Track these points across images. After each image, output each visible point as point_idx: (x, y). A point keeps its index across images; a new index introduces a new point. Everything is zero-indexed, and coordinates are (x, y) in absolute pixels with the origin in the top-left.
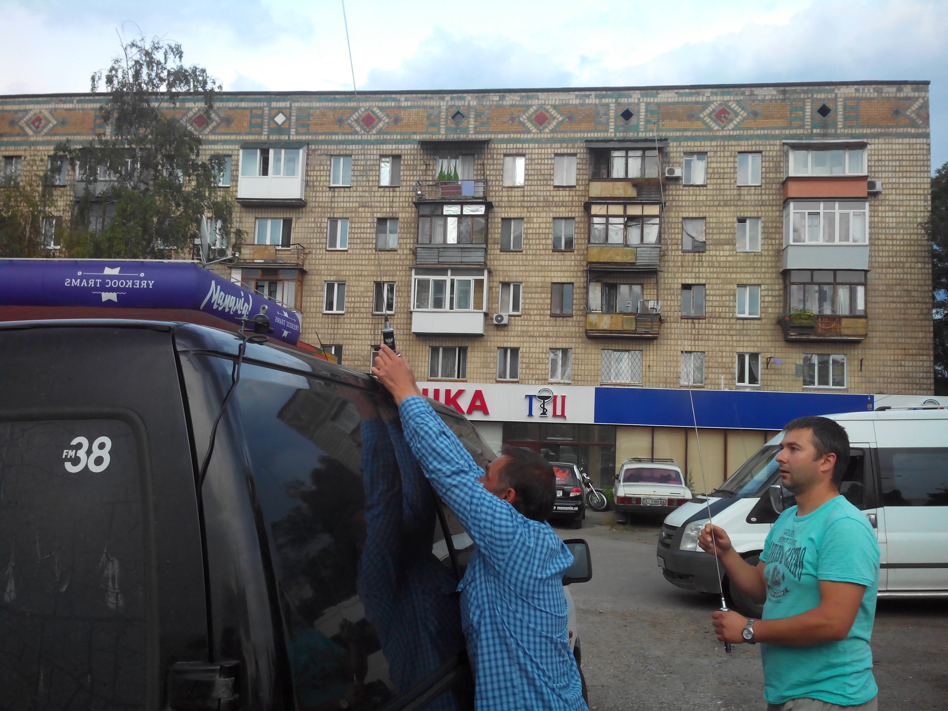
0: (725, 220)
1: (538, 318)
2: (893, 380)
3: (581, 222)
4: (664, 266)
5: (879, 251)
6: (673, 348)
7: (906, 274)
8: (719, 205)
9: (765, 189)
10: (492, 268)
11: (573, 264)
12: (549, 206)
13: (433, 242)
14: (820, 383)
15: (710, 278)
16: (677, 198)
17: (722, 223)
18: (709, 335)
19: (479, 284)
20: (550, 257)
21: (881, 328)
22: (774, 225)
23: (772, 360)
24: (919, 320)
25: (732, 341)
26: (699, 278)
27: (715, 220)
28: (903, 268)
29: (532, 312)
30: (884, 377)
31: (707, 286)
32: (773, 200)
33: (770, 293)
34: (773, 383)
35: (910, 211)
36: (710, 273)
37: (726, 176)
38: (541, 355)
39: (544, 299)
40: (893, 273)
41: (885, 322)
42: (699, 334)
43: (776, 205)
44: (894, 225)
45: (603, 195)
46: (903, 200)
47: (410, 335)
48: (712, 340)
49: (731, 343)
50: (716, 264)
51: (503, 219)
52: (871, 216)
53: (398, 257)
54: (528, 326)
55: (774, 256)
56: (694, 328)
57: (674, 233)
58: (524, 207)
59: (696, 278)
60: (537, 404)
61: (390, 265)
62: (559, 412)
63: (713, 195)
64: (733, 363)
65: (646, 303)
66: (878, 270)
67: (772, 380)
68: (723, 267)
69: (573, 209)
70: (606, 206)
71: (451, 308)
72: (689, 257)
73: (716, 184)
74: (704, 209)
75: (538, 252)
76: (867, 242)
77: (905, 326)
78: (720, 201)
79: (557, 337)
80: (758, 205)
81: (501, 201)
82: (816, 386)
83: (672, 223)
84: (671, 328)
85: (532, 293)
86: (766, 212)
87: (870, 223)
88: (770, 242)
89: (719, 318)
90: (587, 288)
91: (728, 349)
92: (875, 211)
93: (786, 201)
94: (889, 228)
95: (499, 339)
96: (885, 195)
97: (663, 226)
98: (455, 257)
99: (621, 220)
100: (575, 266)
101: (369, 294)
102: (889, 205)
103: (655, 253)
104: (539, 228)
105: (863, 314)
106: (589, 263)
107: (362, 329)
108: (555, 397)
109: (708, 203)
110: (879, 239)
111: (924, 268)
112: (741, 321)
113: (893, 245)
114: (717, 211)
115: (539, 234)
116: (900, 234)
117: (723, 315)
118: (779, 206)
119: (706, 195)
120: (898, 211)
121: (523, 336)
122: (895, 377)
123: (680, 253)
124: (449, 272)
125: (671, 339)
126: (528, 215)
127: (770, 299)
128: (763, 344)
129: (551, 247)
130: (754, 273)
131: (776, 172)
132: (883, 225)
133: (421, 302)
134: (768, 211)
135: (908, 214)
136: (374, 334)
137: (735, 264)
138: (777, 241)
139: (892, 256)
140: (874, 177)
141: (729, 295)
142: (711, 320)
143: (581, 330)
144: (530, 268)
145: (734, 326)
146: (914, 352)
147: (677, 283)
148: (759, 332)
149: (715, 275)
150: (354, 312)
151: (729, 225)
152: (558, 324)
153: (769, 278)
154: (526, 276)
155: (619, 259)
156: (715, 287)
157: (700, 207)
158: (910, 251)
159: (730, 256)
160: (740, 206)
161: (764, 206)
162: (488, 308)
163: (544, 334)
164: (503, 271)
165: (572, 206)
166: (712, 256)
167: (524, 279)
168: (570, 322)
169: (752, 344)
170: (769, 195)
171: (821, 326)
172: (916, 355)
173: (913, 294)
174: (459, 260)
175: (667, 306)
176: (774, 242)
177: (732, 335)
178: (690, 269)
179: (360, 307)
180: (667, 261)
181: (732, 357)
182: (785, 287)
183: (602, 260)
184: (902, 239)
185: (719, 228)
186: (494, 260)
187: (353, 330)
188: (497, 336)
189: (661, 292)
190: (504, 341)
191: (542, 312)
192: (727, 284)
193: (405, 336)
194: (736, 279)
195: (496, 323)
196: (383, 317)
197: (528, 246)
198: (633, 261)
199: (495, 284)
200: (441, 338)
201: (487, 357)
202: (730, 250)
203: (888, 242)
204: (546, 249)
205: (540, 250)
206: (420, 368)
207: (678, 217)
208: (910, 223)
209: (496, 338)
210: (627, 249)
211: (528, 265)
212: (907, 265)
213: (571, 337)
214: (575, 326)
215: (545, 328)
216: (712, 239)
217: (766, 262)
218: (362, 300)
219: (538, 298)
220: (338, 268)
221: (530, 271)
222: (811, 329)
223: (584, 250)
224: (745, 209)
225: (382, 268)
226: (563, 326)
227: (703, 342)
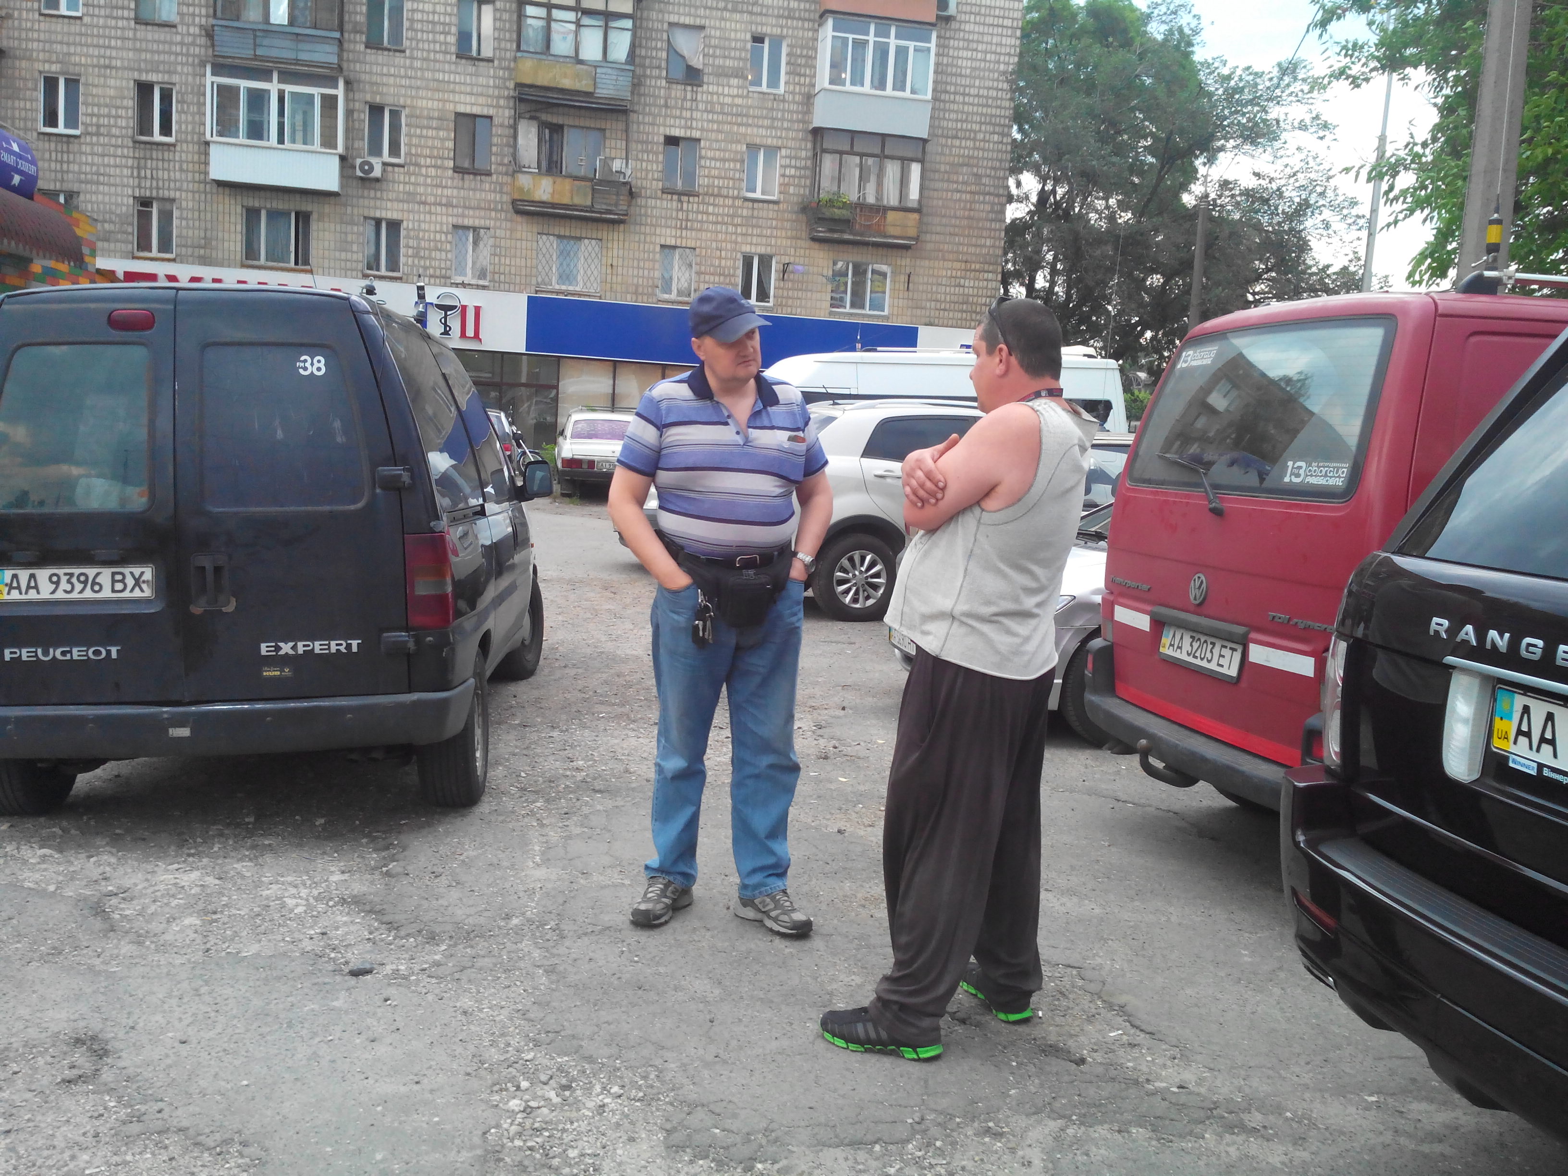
0: (733, 35)
1: (432, 172)
2: (948, 306)
3: (505, 12)
4: (639, 103)
5: (945, 110)
6: (648, 239)
7: (978, 149)
8: (725, 9)
10: (352, 76)
11: (491, 83)
13: (244, 18)
14: (853, 305)
15: (707, 131)
17: (729, 39)
18: (702, 222)
19: (329, 103)
20: (453, 67)
21: (939, 229)
22: (805, 52)
23: (791, 267)
24: (987, 220)
25: (736, 233)
26: (691, 128)
27: (718, 33)
28: (974, 140)
29: (422, 162)
30: (937, 301)
31: (702, 142)
32: (805, 10)
33: (793, 162)
34: (790, 302)
35: (992, 53)
36: (709, 121)
38: (438, 236)
39: (443, 140)
40: (960, 147)
41: (944, 220)
42: (687, 220)
43: (809, 20)
44: (968, 71)
46: (983, 34)
47: (206, 183)
48: (707, 231)
49: (734, 237)
50: (718, 108)
52: (937, 55)
53: (178, 38)
54: (416, 184)
55: (802, 104)
56: (682, 209)
57: (656, 49)
59: (686, 127)
60: (434, 318)
61: (164, 52)
62: (470, 332)
64: (735, 269)
65: (610, 163)
66: (941, 141)
67: (788, 297)
68: (727, 114)
71: (281, 141)
72: (677, 91)
74: (702, 12)
75: (432, 56)
76: (929, 96)
77: (970, 227)
78: (727, 1)
79: (465, 207)
80: (782, 17)
82: (848, 310)
83: (652, 30)
84: (646, 207)
85: (422, 128)
86: (794, 28)
87: (937, 64)
88: (797, 79)
89: (719, 195)
90: (514, 127)
91: (729, 246)
92: (943, 47)
93: (822, 15)
94: (961, 75)
95: (366, 202)
96: (961, 22)
97: (638, 34)
98: (285, 50)
99: (571, 16)
100: (495, 87)
101: (125, 102)
102: (964, 40)
103: (625, 81)
104: (434, 13)
105: (915, 205)
106: (519, 85)
107: (116, 166)
108: (464, 308)
109: (709, 3)
110: (946, 92)
111: (1002, 142)
112: (750, 204)
113: (965, 103)
114: (722, 19)
115: (433, 23)
116: (974, 86)
117: (724, 192)
118: (814, 21)
120: (976, 50)
121: (408, 202)
122: (950, 302)
123: (664, 83)
124: (275, 76)
125: (646, 225)
127: (793, 171)
128: (779, 241)
129: (453, 49)
130: (772, 127)
132: (954, 70)
133: (226, 127)
134: (797, 28)
135: (988, 57)
136: (139, 177)
137: (745, 111)
138: (808, 80)
139: (961, 121)
141: (734, 160)
142: (707, 198)
143: (505, 198)
144: (419, 83)
145: (740, 211)
146: (978, 266)
147: (658, 134)
148: (774, 223)
150: (98, 134)
151: (739, 45)
152: (466, 185)
153: (793, 139)
154: (412, 97)
155: (567, 83)
156: (714, 145)
157: (696, 8)
158: (986, 115)
159: (738, 96)
160: (756, 14)
161: (793, 18)
162: (347, 148)
163: (444, 201)
164: (372, 84)
166: (712, 94)
167: (409, 102)
168: (487, 183)
169: (764, 240)
170: (800, 1)
171: (860, 221)
172: (979, 271)
174: (291, 55)
175: (641, 170)
176: (802, 79)
177: (736, 226)
178: (678, 112)
179: (109, 126)
180: (644, 95)
181: (735, 260)
182: (815, 155)
183: (539, 82)
184: (978, 96)
185: (724, 48)
186: (355, 62)
187: (98, 165)
188: (363, 197)
189: (633, 146)
190: (376, 208)
191: (439, 162)
192: (732, 142)
193: (196, 185)
194: (745, 135)
195: (361, 175)
196: (155, 147)
197: (414, 43)
198: (591, 90)
199: (357, 105)
200: (262, 193)
201: (346, 233)
202: (738, 87)
203: (959, 98)
204: (446, 53)
205: (435, 52)
206: (226, 244)
207: (662, 22)
208: (990, 71)
209: (361, 200)
210: (579, 66)
211: (416, 78)
212: (980, 136)
213: (490, 209)
214: (494, 191)
215: (445, 191)
216: (713, 65)
217: (789, 111)
218: (113, 112)
219: (433, 138)
220: (65, 49)
221: (418, 88)
222: (846, 223)
223: (510, 61)
224: (764, 19)
225: (149, 56)
226: (474, 190)
227: (694, 233)
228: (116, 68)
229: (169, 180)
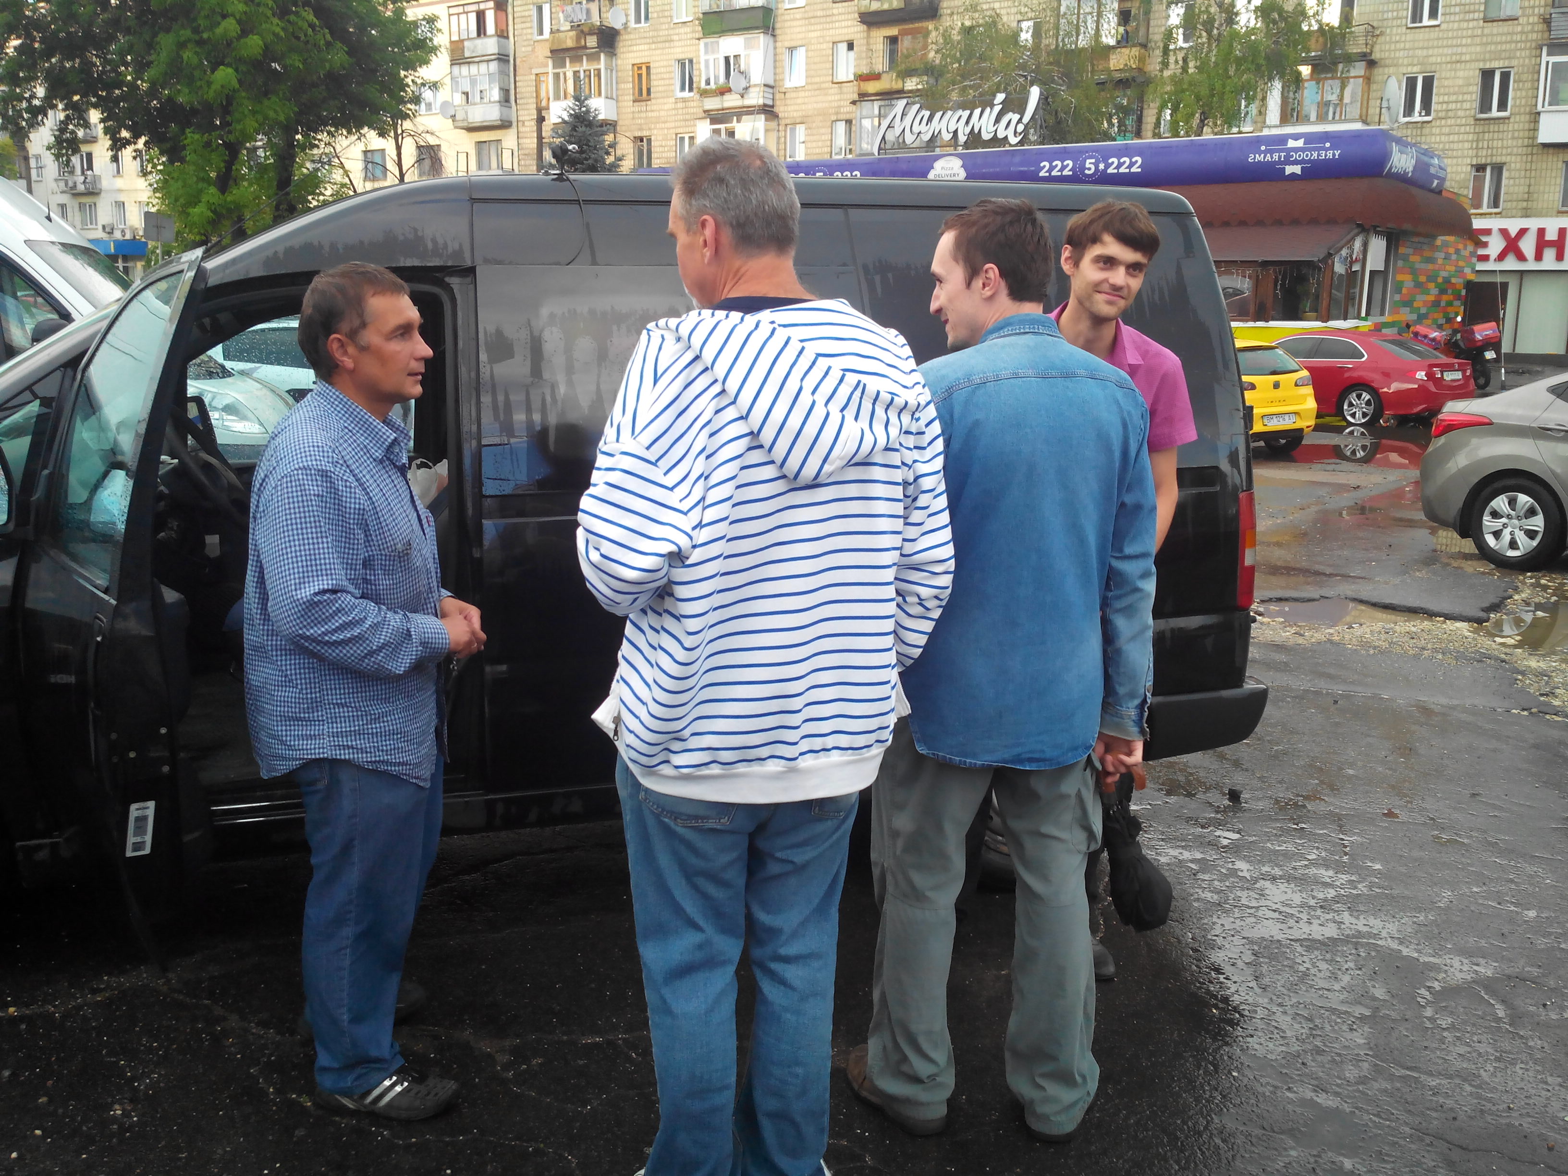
53: (1519, 28)
61: (1506, 42)
101: (1471, 89)
107: (1459, 142)
133: (1556, 97)
136: (1477, 148)
150: (1446, 118)
179: (1456, 110)
187: (1444, 143)
193: (1525, 149)
196: (1492, 122)
206: (1546, 196)
218: (1460, 98)
220: (1425, 53)
225: (1493, 47)
228: (1466, 62)
229: (1502, 147)
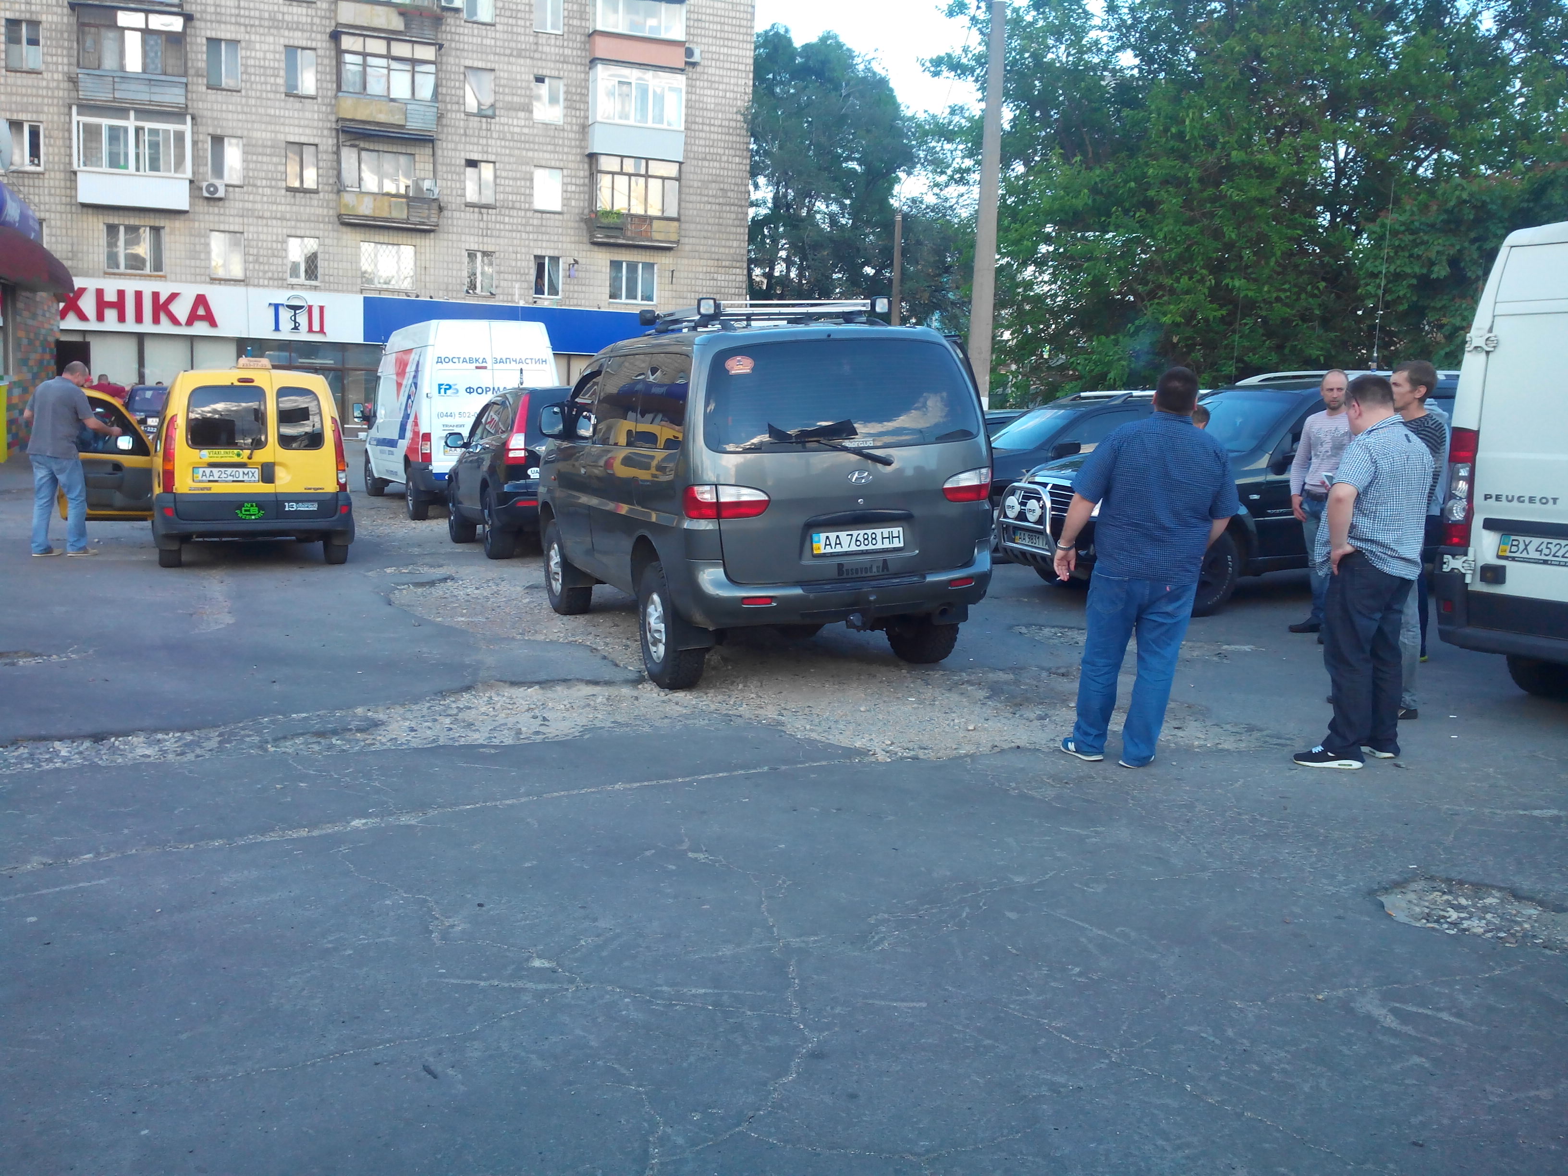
0: (518, 77)
1: (268, 191)
3: (325, 57)
4: (442, 132)
5: (695, 138)
6: (455, 245)
7: (724, 169)
8: (511, 55)
9: (568, 40)
10: (195, 112)
11: (316, 116)
12: (277, 28)
13: (103, 67)
14: (627, 298)
15: (501, 155)
16: (457, 38)
17: (516, 80)
18: (500, 230)
19: (180, 137)
20: (283, 104)
21: (694, 234)
22: (579, 90)
23: (575, 267)
25: (528, 239)
26: (487, 152)
27: (506, 75)
28: (720, 161)
29: (259, 183)
31: (498, 165)
32: (577, 56)
33: (574, 181)
34: (576, 295)
35: (730, 91)
36: (502, 147)
37: (519, 15)
38: (275, 245)
39: (276, 164)
40: (709, 167)
41: (699, 227)
42: (488, 229)
43: (581, 64)
44: (712, 106)
45: (358, 23)
46: (722, 76)
47: (71, 205)
48: (504, 237)
49: (526, 242)
50: (509, 136)
51: (209, 39)
52: (687, 93)
53: (44, 83)
54: (254, 202)
55: (579, 132)
56: (482, 219)
57: (454, 87)
58: (239, 24)
59: (483, 152)
60: (285, 315)
61: (32, 95)
62: (316, 327)
63: (504, 40)
64: (529, 268)
65: (420, 182)
66: (695, 162)
67: (574, 292)
68: (517, 141)
69: (313, 35)
70: (362, 39)
71: (138, 169)
72: (474, 122)
73: (507, 24)
74: (491, 57)
75: (264, 95)
76: (682, 128)
77: (720, 232)
78: (512, 49)
79: (297, 220)
80: (558, 61)
81: (205, 12)
82: (624, 300)
83: (451, 72)
84: (452, 218)
85: (257, 155)
86: (568, 71)
87: (687, 101)
88: (573, 112)
89: (513, 208)
90: (337, 153)
91: (523, 250)
92: (692, 86)
93: (593, 61)
94: (707, 109)
95: (211, 218)
96: (704, 67)
97: (440, 76)
98: (141, 94)
99: (383, 62)
100: (319, 120)
102: (707, 81)
103: (431, 113)
104: (265, 59)
105: (675, 215)
106: (340, 119)
108: (310, 308)
109: (498, 50)
110: (695, 123)
112: (539, 215)
113: (710, 132)
114: (509, 63)
115: (264, 67)
116: (718, 118)
117: (517, 205)
118: (585, 65)
119: (495, 39)
120: (718, 89)
121: (248, 217)
122: (706, 293)
123: (463, 115)
124: (132, 114)
125: (453, 233)
126: (247, 37)
127: (574, 188)
128: (565, 246)
129: (282, 89)
130: (554, 151)
131: (581, 19)
132: (701, 105)
134: (571, 71)
135: (728, 95)
137: (531, 139)
138: (582, 113)
139: (709, 146)
140: (692, 42)
141: (525, 179)
142: (503, 211)
143: (331, 212)
144: (254, 118)
145: (531, 221)
146: (727, 263)
147: (460, 158)
148: (560, 230)
149: (507, 151)
151: (524, 84)
152: (298, 201)
153: (573, 161)
154: (248, 130)
155: (382, 118)
156: (507, 167)
157: (487, 54)
158: (728, 142)
159: (525, 126)
160: (537, 59)
161: (568, 63)
162: (194, 173)
163: (279, 215)
164: (214, 119)
165: (312, 31)
166: (503, 124)
167: (245, 133)
168: (315, 200)
169: (552, 245)
170: (573, 49)
171: (631, 230)
172: (730, 267)
173: (729, 194)
174: (146, 97)
175: (447, 188)
176: (578, 113)
177: (528, 233)
178: (476, 140)
180: (446, 126)
181: (529, 261)
182: (592, 175)
183: (358, 117)
184: (720, 126)
185: (513, 88)
186: (198, 101)
188: (208, 213)
189: (439, 168)
190: (219, 222)
191: (273, 183)
192: (522, 164)
193: (66, 207)
194: (532, 159)
195: (207, 195)
196: (26, 175)
197: (248, 85)
198: (402, 123)
199: (201, 137)
200: (121, 213)
201: (195, 245)
202: (526, 119)
203: (706, 128)
204: (276, 92)
205: (267, 92)
206: (91, 256)
207: (459, 65)
208: (729, 106)
209: (207, 216)
210: (392, 104)
211: (251, 113)
212: (724, 158)
213: (318, 222)
214: (322, 207)
215: (280, 208)
216: (503, 101)
217: (568, 139)
219: (268, 163)
221: (253, 122)
222: (619, 229)
223: (331, 98)
224: (544, 64)
225: (18, 99)
226: (305, 206)
227: (493, 240)
